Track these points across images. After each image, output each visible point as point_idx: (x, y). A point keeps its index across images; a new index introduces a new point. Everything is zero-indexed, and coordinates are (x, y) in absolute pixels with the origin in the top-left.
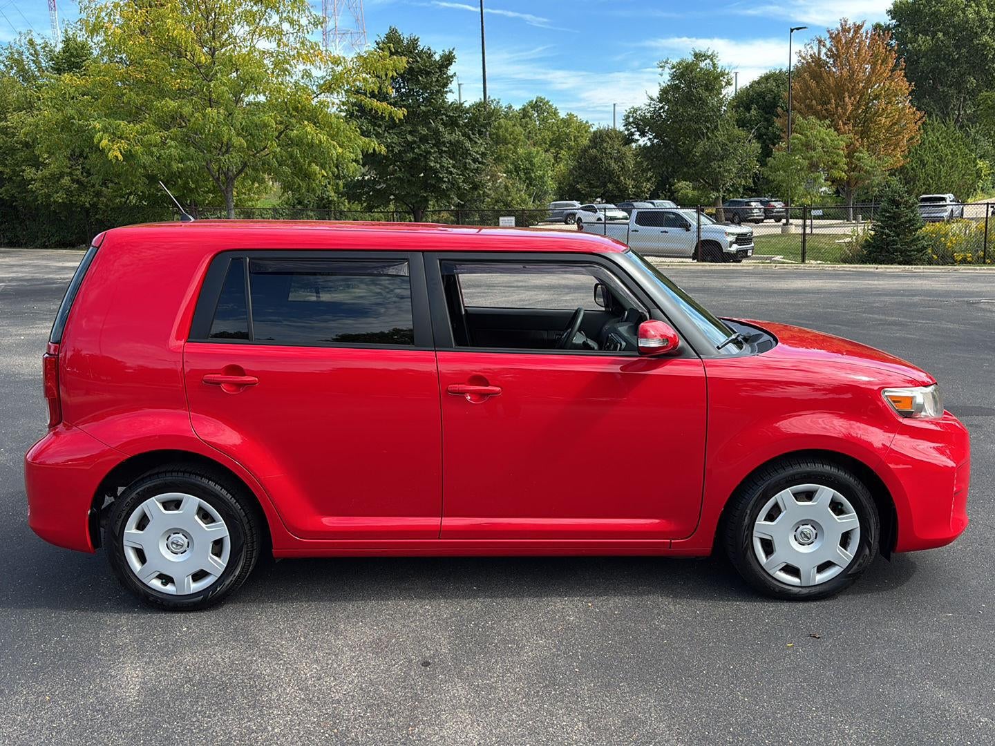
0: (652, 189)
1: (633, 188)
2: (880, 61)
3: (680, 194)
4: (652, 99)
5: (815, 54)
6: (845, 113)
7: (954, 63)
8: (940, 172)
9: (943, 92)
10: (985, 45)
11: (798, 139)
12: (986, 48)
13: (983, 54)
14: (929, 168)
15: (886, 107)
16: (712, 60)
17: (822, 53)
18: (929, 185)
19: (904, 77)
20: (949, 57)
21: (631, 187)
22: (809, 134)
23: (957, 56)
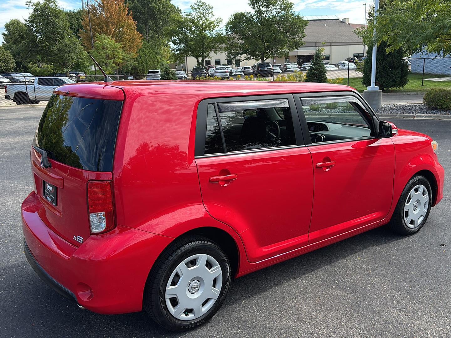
0: (14, 67)
1: (4, 66)
2: (122, 10)
3: (32, 70)
4: (26, 21)
5: (93, 4)
6: (110, 33)
7: (143, 14)
8: (147, 60)
9: (140, 26)
10: (153, 7)
11: (99, 44)
12: (154, 8)
13: (153, 11)
14: (142, 58)
15: (127, 31)
16: (54, 3)
17: (96, 4)
18: (144, 66)
19: (132, 18)
20: (140, 11)
21: (3, 66)
22: (103, 42)
23: (143, 11)
